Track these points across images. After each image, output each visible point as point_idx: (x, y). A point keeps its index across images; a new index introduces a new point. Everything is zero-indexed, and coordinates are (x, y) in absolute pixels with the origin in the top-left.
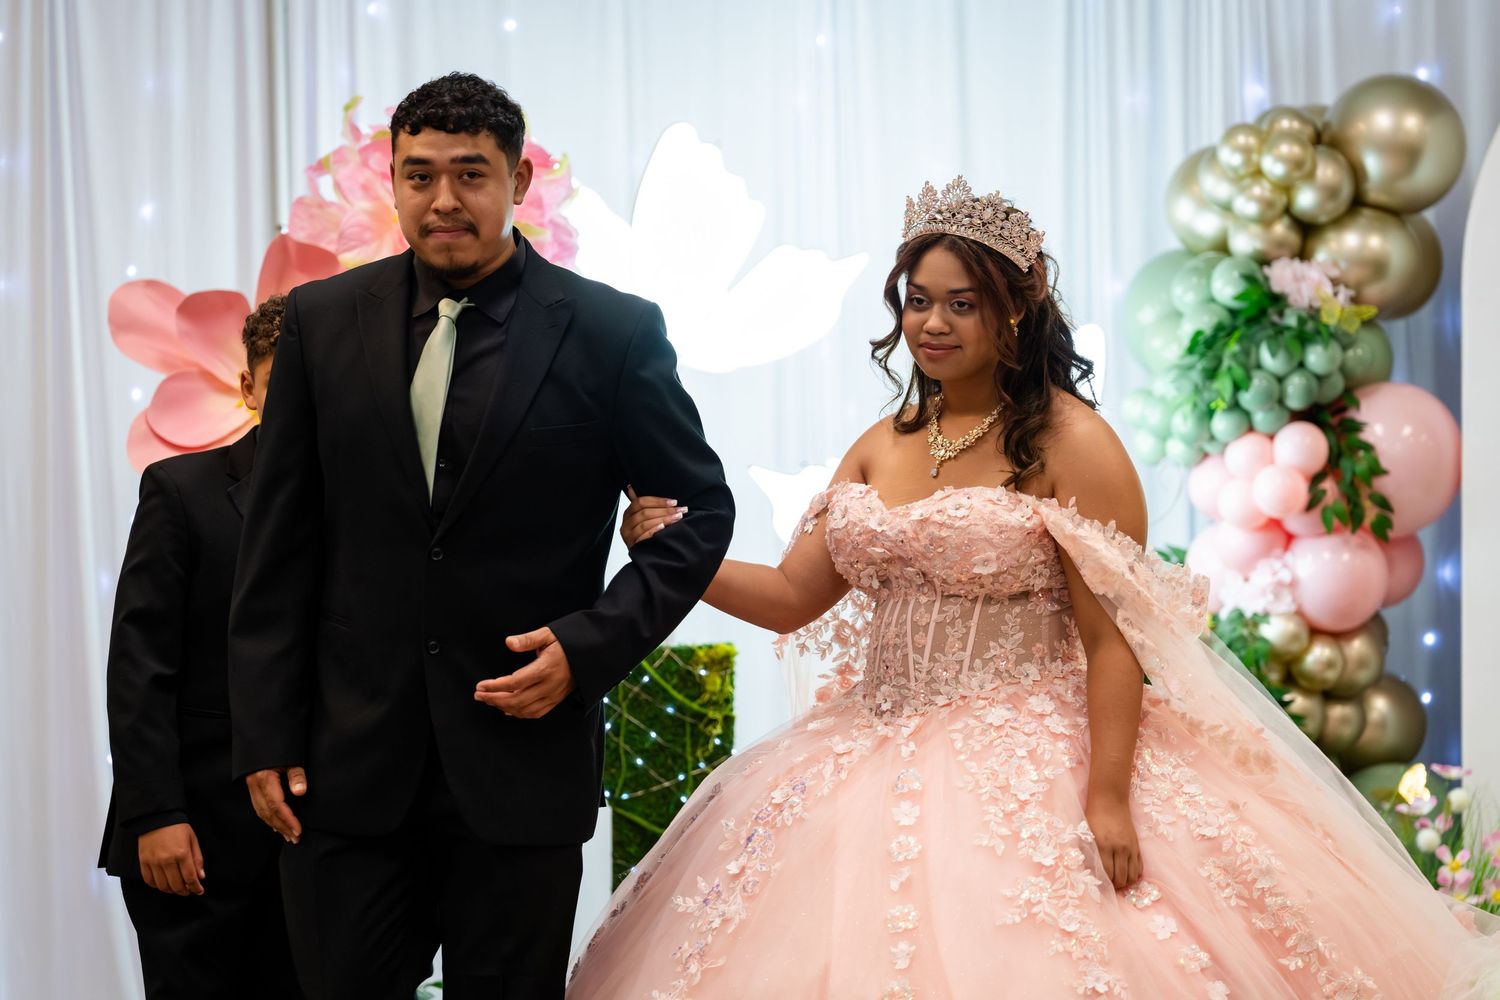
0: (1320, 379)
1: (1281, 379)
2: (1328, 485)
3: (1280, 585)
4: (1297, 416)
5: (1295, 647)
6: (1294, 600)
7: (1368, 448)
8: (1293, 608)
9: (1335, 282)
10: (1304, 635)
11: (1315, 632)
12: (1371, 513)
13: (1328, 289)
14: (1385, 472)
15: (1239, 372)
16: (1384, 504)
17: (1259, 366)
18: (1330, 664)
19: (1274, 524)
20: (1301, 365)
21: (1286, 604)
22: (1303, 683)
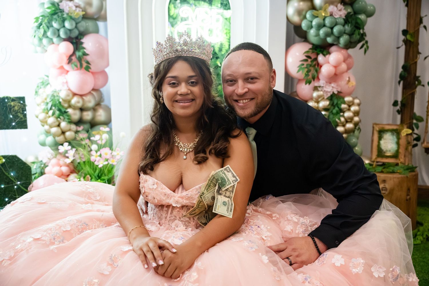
0: (70, 30)
1: (58, 30)
2: (73, 58)
3: (63, 83)
4: (65, 40)
5: (69, 98)
6: (68, 86)
7: (84, 48)
8: (68, 88)
9: (77, 7)
10: (71, 95)
11: (75, 94)
12: (85, 65)
13: (74, 8)
14: (88, 55)
15: (46, 28)
16: (88, 63)
17: (52, 26)
18: (78, 102)
19: (62, 68)
20: (64, 26)
21: (66, 87)
22: (73, 107)
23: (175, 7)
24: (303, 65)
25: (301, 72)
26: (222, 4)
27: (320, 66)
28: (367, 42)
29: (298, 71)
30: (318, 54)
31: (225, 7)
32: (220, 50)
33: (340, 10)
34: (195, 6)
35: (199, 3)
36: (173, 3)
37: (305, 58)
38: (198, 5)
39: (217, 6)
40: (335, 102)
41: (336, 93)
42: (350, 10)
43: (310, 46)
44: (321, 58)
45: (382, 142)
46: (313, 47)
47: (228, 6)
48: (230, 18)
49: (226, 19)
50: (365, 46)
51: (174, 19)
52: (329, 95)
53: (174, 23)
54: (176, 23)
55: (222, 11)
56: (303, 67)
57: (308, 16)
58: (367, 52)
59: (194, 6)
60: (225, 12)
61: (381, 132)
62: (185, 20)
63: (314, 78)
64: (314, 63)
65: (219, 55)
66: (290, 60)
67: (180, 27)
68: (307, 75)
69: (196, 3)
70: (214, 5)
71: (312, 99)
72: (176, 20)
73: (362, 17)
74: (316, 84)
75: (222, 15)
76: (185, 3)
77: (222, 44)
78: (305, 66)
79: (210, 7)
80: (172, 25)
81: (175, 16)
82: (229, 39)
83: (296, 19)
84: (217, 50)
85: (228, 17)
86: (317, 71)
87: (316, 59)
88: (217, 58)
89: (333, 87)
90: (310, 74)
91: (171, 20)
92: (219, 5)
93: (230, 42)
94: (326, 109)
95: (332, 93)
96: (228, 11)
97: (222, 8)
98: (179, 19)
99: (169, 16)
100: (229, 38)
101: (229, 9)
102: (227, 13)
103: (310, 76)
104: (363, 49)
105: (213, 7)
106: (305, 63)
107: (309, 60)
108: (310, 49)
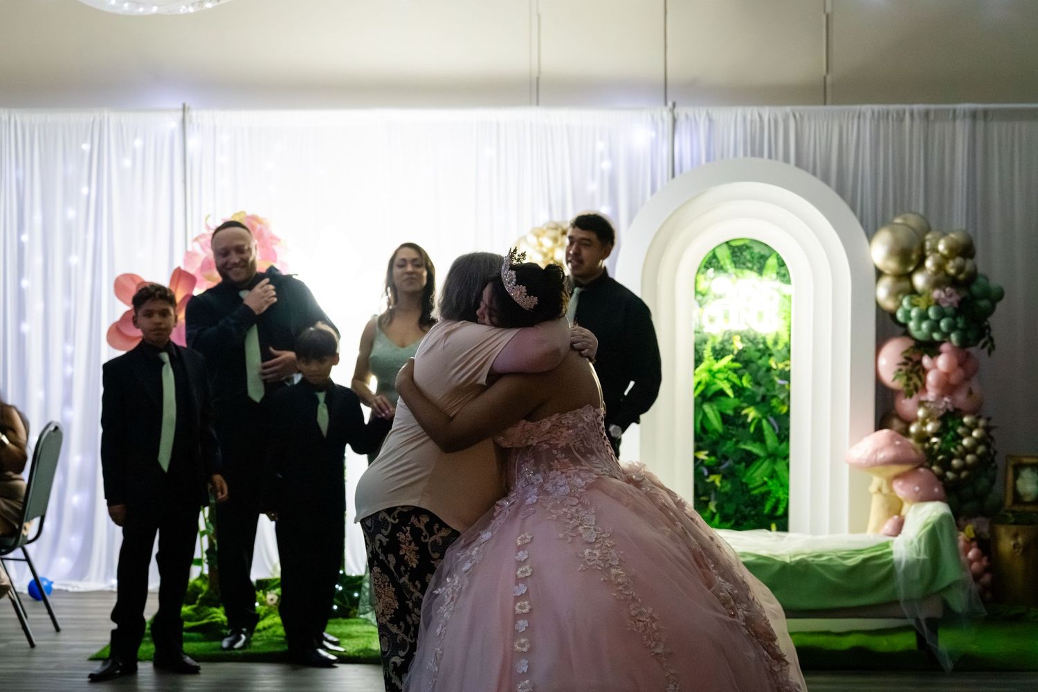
23: (705, 279)
24: (900, 370)
25: (897, 381)
26: (778, 273)
27: (925, 371)
28: (991, 339)
29: (894, 380)
30: (922, 356)
31: (783, 279)
32: (776, 343)
33: (951, 296)
34: (737, 276)
35: (743, 273)
36: (703, 273)
37: (904, 360)
38: (740, 275)
39: (771, 277)
40: (950, 424)
41: (951, 410)
42: (964, 293)
43: (911, 343)
44: (926, 361)
45: (1019, 482)
46: (916, 344)
47: (787, 276)
48: (790, 296)
49: (785, 296)
50: (989, 345)
51: (703, 295)
52: (941, 413)
53: (703, 302)
54: (706, 302)
55: (779, 284)
56: (901, 373)
57: (905, 302)
58: (992, 353)
59: (734, 276)
60: (784, 287)
61: (1018, 468)
62: (720, 297)
63: (916, 389)
64: (917, 367)
65: (774, 350)
66: (883, 361)
67: (712, 308)
68: (907, 385)
69: (738, 271)
70: (766, 275)
71: (916, 419)
72: (705, 298)
73: (984, 303)
74: (923, 398)
75: (778, 290)
76: (721, 271)
77: (777, 335)
78: (903, 372)
79: (760, 278)
80: (701, 306)
81: (703, 292)
82: (790, 327)
83: (889, 304)
84: (770, 343)
85: (787, 294)
86: (920, 379)
87: (919, 362)
88: (770, 355)
89: (946, 403)
90: (911, 383)
91: (699, 297)
92: (774, 276)
93: (790, 331)
94: (936, 435)
95: (945, 411)
96: (789, 285)
97: (778, 280)
98: (711, 296)
99: (697, 292)
100: (788, 324)
101: (789, 282)
102: (786, 289)
103: (912, 387)
104: (986, 350)
105: (764, 277)
106: (904, 368)
107: (911, 363)
108: (911, 347)
